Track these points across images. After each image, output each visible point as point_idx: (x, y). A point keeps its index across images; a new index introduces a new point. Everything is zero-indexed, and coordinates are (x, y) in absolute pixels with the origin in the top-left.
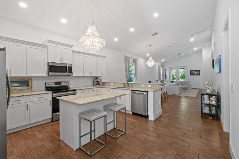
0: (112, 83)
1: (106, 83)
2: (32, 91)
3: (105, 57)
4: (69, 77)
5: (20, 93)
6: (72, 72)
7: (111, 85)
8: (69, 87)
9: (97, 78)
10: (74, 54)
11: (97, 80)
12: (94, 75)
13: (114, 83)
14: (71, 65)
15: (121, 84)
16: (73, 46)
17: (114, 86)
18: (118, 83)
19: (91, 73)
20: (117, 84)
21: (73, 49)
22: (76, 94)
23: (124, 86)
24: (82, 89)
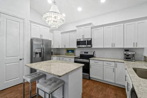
6: (91, 45)
9: (127, 50)
10: (92, 29)
16: (91, 23)
19: (113, 44)
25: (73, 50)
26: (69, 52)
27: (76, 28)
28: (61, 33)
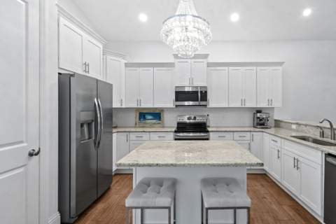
0: (294, 124)
1: (282, 124)
2: (164, 127)
3: (281, 64)
4: (204, 108)
5: (154, 127)
6: (206, 100)
7: (291, 129)
8: (208, 124)
9: (259, 111)
10: (210, 68)
11: (258, 115)
12: (251, 104)
13: (297, 124)
14: (205, 87)
15: (314, 129)
16: (208, 55)
17: (297, 131)
18: (306, 125)
19: (243, 101)
20: (304, 128)
21: (211, 60)
22: (208, 139)
23: (322, 134)
24: (219, 132)
25: (157, 112)
26: (145, 119)
27: (172, 60)
28: (127, 65)
